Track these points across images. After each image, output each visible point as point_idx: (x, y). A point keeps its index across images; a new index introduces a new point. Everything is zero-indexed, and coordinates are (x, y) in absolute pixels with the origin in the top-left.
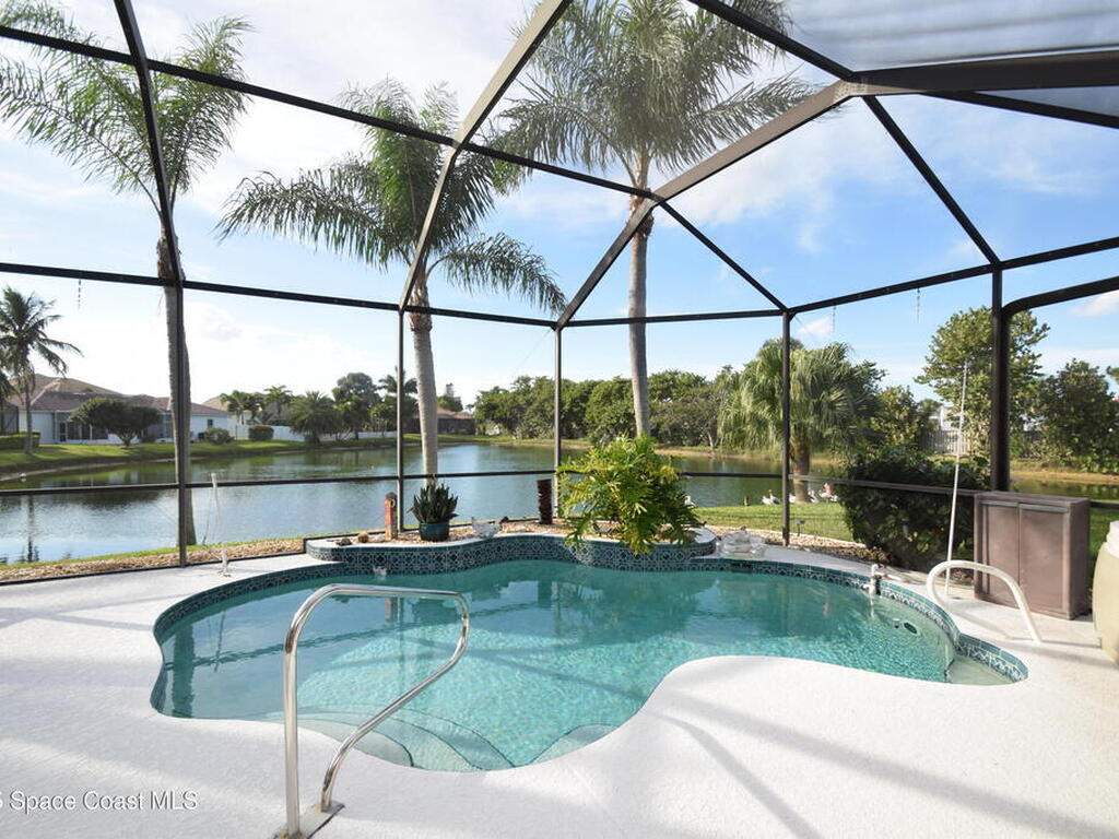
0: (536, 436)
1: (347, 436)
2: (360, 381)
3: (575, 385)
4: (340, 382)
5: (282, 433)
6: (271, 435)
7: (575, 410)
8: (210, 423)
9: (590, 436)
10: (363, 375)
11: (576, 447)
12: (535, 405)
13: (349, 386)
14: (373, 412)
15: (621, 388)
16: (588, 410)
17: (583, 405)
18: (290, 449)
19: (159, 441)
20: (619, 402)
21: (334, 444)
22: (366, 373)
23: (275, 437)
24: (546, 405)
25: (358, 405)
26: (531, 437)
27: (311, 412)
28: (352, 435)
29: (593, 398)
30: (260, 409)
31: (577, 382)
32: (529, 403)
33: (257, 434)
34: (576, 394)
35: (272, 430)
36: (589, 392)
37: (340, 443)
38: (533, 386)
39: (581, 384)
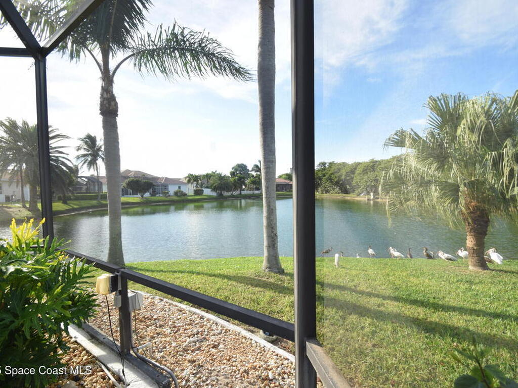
0: (329, 192)
1: (236, 193)
2: (241, 167)
3: (348, 165)
4: (233, 168)
5: (207, 192)
6: (203, 193)
7: (348, 178)
8: (179, 188)
9: (357, 192)
10: (243, 164)
11: (349, 198)
12: (327, 176)
13: (236, 170)
14: (247, 181)
15: (373, 166)
16: (355, 178)
17: (352, 176)
18: (210, 199)
19: (158, 195)
20: (372, 173)
21: (229, 197)
22: (245, 164)
23: (204, 194)
24: (332, 176)
25: (240, 178)
26: (326, 193)
27: (220, 182)
28: (238, 192)
29: (357, 172)
30: (200, 182)
31: (350, 163)
32: (324, 175)
33: (198, 192)
34: (349, 170)
35: (203, 191)
36: (355, 169)
37: (232, 196)
38: (327, 167)
39: (352, 165)
